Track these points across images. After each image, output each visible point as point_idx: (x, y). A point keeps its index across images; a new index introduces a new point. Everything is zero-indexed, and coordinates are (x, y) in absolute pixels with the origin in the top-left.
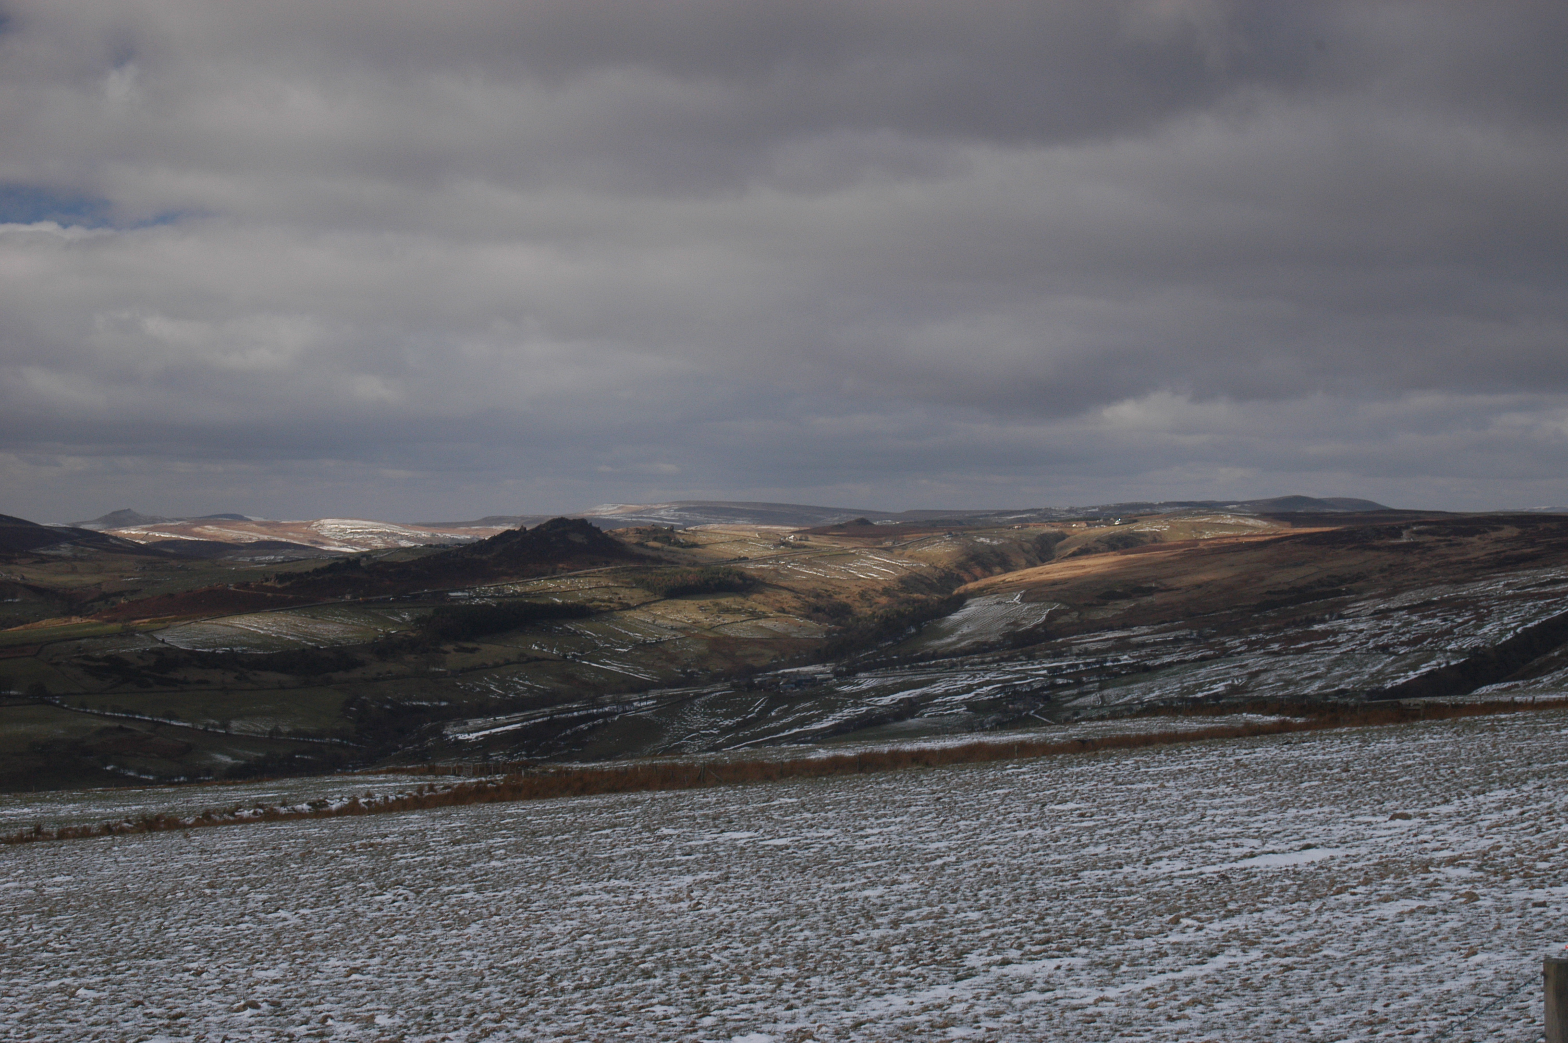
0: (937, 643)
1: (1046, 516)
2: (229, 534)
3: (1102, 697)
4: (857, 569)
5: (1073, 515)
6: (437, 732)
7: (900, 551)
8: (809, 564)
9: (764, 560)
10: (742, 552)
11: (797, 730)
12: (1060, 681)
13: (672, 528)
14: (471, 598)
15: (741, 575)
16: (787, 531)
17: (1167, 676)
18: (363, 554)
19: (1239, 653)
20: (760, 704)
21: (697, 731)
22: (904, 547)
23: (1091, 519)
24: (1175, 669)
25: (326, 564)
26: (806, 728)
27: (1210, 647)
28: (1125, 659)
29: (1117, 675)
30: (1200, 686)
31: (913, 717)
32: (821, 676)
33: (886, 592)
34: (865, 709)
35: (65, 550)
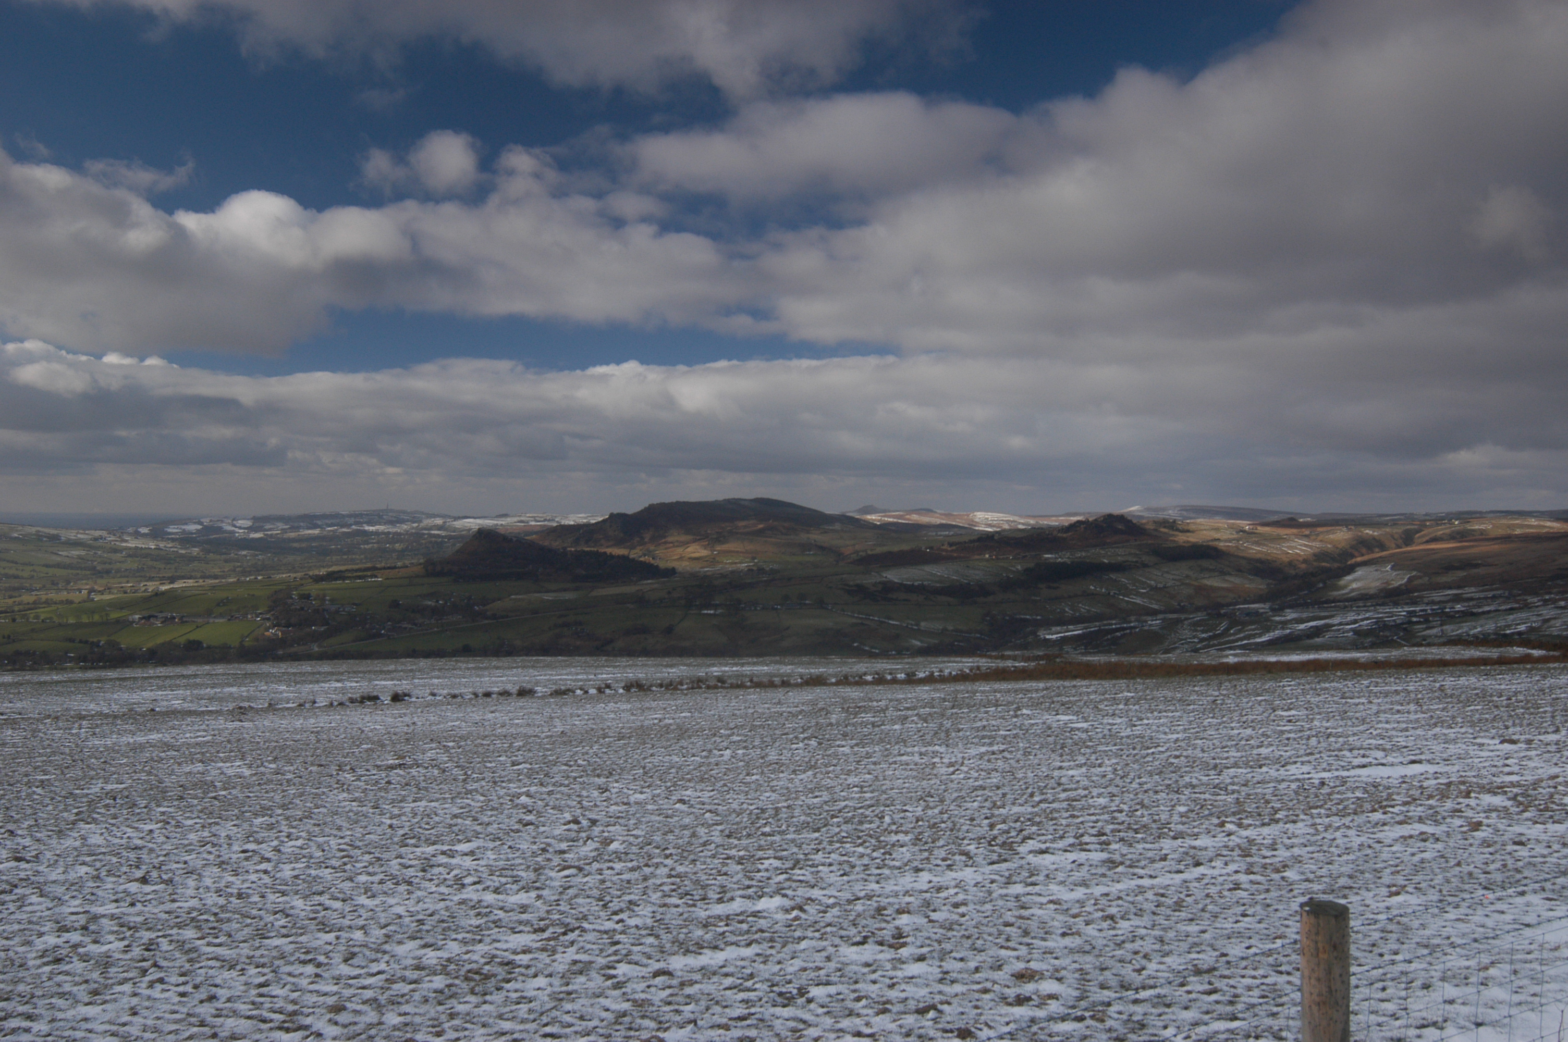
0: (1335, 593)
1: (1410, 518)
2: (925, 519)
3: (1442, 631)
4: (1289, 547)
5: (1428, 518)
6: (1034, 633)
7: (1314, 537)
8: (1257, 543)
9: (1230, 541)
10: (1217, 536)
11: (1246, 642)
12: (1414, 619)
13: (1175, 521)
14: (1056, 558)
15: (1216, 549)
16: (1246, 525)
17: (1487, 619)
18: (996, 532)
19: (1537, 607)
20: (1224, 625)
21: (1186, 639)
22: (1318, 535)
23: (1438, 520)
24: (1492, 615)
25: (975, 537)
26: (1252, 641)
27: (1517, 602)
28: (1458, 607)
29: (1453, 617)
30: (1509, 627)
31: (1318, 637)
32: (1261, 611)
33: (1305, 561)
34: (1288, 631)
35: (837, 526)
